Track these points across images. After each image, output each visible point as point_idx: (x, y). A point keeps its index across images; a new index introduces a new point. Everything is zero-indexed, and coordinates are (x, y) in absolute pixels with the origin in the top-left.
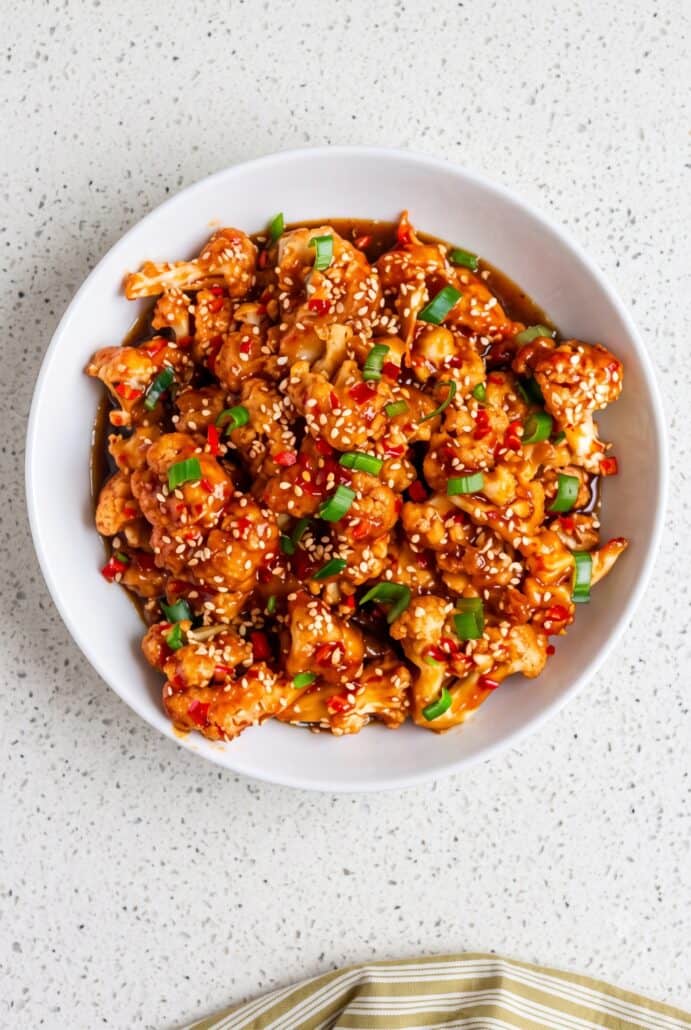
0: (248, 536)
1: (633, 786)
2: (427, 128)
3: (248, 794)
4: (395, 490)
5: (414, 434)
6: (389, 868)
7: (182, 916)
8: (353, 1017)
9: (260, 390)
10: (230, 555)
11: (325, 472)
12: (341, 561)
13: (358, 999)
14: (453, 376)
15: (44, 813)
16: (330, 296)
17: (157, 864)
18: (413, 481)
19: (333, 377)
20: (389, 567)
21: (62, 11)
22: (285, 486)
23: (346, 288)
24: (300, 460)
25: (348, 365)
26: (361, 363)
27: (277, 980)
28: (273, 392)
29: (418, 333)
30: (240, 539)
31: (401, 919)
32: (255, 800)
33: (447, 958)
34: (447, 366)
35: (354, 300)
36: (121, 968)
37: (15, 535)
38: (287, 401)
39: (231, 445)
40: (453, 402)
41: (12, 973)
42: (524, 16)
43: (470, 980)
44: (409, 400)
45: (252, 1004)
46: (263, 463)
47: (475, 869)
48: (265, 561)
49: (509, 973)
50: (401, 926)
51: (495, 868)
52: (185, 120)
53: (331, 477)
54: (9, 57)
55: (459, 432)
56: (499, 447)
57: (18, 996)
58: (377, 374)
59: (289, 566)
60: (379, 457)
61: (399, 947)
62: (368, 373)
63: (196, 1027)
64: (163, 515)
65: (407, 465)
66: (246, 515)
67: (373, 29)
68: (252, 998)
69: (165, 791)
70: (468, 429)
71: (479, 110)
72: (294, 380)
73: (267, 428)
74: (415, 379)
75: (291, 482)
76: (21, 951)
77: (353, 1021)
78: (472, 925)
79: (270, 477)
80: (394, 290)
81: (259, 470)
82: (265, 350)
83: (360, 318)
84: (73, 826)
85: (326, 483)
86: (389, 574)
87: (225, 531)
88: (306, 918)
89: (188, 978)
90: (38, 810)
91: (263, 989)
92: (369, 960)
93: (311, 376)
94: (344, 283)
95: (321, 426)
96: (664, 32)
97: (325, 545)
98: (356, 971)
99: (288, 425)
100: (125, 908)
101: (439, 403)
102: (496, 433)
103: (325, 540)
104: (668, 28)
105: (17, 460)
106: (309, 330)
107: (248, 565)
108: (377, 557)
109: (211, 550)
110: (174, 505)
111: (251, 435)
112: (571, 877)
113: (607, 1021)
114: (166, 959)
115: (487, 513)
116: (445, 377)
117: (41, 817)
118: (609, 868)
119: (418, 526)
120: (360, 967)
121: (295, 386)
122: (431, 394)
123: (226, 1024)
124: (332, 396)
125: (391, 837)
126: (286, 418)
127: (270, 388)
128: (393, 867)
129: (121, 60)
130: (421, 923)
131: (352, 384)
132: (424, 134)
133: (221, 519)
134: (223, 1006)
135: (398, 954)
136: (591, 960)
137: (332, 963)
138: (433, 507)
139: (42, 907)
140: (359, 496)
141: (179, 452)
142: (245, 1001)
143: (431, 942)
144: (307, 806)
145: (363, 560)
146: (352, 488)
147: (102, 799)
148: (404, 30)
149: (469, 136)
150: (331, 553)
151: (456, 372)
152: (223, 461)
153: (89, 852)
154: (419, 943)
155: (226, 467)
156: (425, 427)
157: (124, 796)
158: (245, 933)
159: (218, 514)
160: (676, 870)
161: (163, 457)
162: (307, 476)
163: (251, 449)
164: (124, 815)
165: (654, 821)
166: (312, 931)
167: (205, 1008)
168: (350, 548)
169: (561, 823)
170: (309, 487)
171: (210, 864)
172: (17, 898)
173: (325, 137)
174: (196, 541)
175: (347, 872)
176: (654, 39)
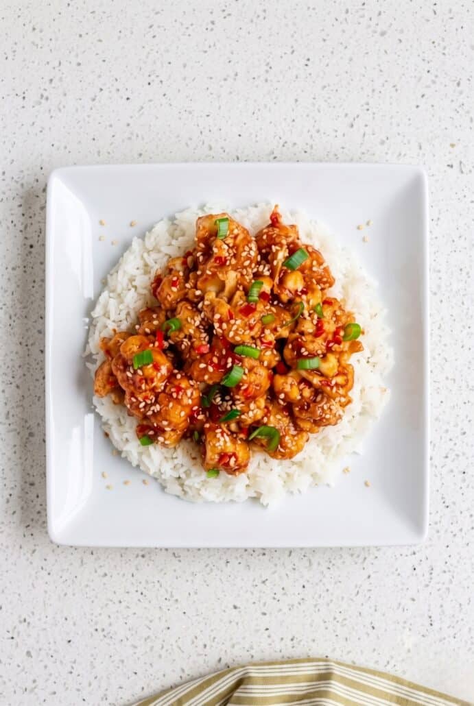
0: (182, 396)
1: (414, 553)
2: (286, 142)
3: (173, 558)
4: (268, 368)
5: (278, 334)
6: (261, 605)
7: (132, 635)
8: (239, 698)
9: (186, 308)
10: (172, 408)
11: (226, 357)
12: (237, 410)
13: (242, 687)
14: (302, 300)
15: (46, 570)
16: (227, 254)
17: (117, 602)
18: (279, 362)
19: (230, 300)
20: (266, 415)
21: (57, 69)
22: (202, 366)
23: (236, 250)
24: (212, 350)
25: (238, 294)
26: (247, 292)
27: (191, 674)
28: (195, 309)
29: (282, 274)
30: (177, 398)
31: (269, 637)
32: (177, 562)
33: (297, 661)
34: (300, 294)
35: (241, 256)
36: (94, 667)
37: (28, 397)
38: (202, 315)
39: (171, 342)
40: (302, 314)
41: (26, 670)
42: (347, 72)
43: (312, 674)
44: (275, 314)
45: (176, 689)
46: (190, 352)
47: (316, 606)
48: (193, 412)
49: (337, 670)
50: (270, 641)
51: (328, 605)
52: (134, 137)
53: (230, 360)
54: (24, 98)
55: (305, 333)
56: (329, 342)
57: (30, 685)
58: (257, 298)
59: (208, 414)
60: (258, 348)
61: (269, 654)
62: (250, 298)
63: (142, 703)
64: (131, 384)
65: (275, 352)
66: (180, 384)
67: (252, 80)
68: (177, 686)
69: (121, 556)
70: (311, 331)
71: (318, 131)
72: (207, 303)
73: (192, 331)
74: (280, 301)
75: (206, 363)
76: (32, 657)
77: (239, 701)
78: (314, 641)
79: (194, 361)
80: (268, 250)
81: (188, 356)
82: (188, 285)
83: (245, 267)
84: (64, 578)
85: (226, 363)
86: (265, 420)
87: (167, 394)
88: (210, 636)
89: (136, 673)
90: (42, 568)
91: (183, 680)
92: (249, 663)
93: (218, 299)
94: (235, 247)
95: (223, 330)
96: (434, 82)
97: (227, 401)
98: (241, 669)
99: (204, 329)
100: (96, 630)
101: (293, 315)
102: (328, 334)
103: (227, 398)
104: (437, 80)
105: (29, 350)
106: (214, 275)
107: (183, 414)
108: (258, 408)
109: (160, 405)
110: (138, 379)
111: (182, 335)
112: (376, 610)
113: (399, 700)
114: (123, 661)
115: (321, 382)
116: (298, 300)
117: (44, 573)
118: (400, 604)
119: (283, 389)
120: (243, 667)
121: (208, 306)
122: (289, 310)
123: (160, 702)
124: (229, 311)
125: (263, 585)
126: (202, 325)
127: (193, 307)
128: (265, 604)
129: (94, 100)
130: (282, 639)
131: (241, 305)
132: (283, 146)
133: (166, 386)
134: (158, 691)
135: (267, 659)
136: (388, 663)
137: (226, 664)
138: (291, 377)
139: (45, 629)
140: (247, 371)
141: (140, 347)
142: (172, 688)
143: (288, 651)
144: (211, 565)
145: (250, 410)
146: (242, 366)
147: (82, 561)
148: (271, 81)
149: (312, 147)
150: (231, 406)
151: (304, 297)
152: (167, 352)
153: (74, 595)
154: (281, 651)
155: (169, 355)
156: (285, 330)
157: (96, 559)
158: (172, 645)
159: (164, 384)
160: (442, 606)
161: (130, 349)
162: (215, 360)
163: (182, 343)
164: (96, 572)
165: (427, 576)
166: (214, 644)
167: (147, 692)
168: (243, 403)
169: (369, 577)
170: (217, 367)
171: (150, 602)
172: (29, 623)
173: (222, 148)
174: (151, 400)
175: (235, 607)
176: (428, 87)
